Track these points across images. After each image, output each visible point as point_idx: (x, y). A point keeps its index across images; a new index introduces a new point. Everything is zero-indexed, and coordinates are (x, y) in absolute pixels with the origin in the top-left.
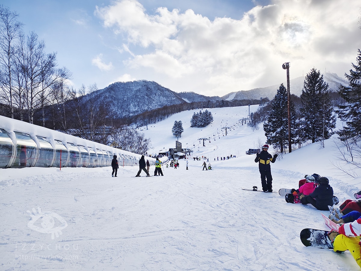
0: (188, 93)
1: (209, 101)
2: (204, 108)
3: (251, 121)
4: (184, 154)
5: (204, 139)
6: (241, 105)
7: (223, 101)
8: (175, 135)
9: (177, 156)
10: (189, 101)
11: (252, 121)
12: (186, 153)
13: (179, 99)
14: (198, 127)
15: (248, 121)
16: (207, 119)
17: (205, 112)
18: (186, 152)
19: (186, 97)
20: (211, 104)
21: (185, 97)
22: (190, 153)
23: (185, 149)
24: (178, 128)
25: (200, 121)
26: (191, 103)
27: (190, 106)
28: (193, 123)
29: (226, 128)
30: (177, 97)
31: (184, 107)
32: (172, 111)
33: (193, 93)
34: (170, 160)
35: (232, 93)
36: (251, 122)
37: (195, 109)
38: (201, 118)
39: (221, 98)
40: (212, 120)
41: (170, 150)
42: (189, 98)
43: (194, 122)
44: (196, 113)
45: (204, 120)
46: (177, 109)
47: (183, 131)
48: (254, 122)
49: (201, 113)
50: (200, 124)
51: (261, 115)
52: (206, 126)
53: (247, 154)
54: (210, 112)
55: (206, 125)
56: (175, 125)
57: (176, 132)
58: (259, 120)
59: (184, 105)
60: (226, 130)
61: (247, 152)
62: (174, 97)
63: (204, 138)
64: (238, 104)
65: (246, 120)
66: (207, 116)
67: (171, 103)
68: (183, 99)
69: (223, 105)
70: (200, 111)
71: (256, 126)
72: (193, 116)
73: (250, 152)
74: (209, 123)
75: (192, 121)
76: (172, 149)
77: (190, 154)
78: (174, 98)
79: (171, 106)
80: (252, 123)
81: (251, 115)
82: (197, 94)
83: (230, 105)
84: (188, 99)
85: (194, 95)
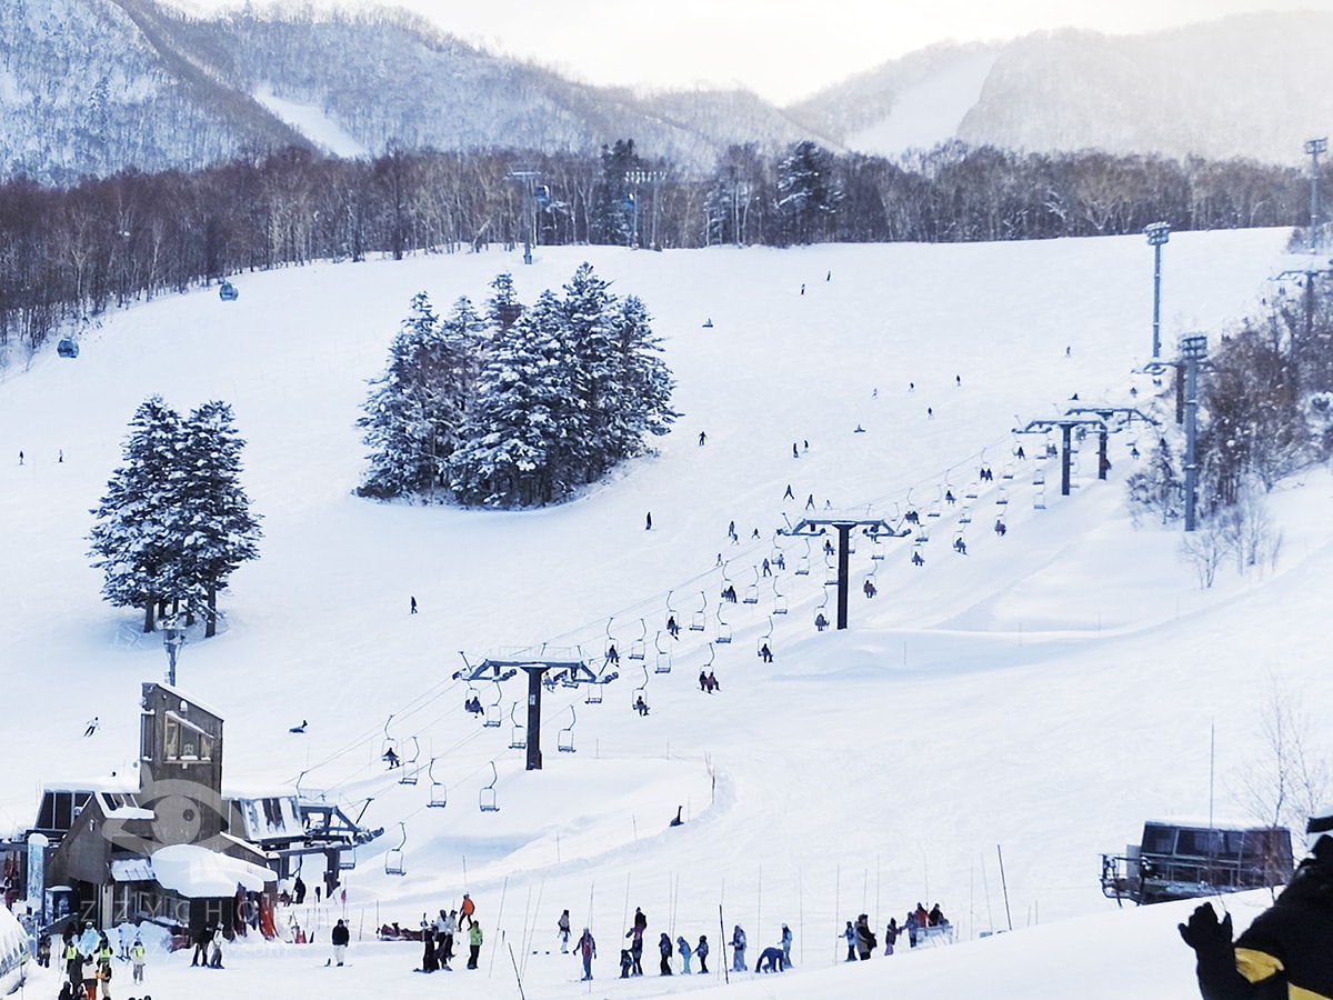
0: (338, 22)
1: (624, 155)
2: (549, 240)
3: (1179, 442)
4: (256, 878)
5: (536, 675)
6: (1047, 227)
7: (810, 162)
8: (135, 598)
9: (149, 898)
10: (355, 133)
11: (1198, 448)
12: (278, 854)
13: (206, 93)
14: (466, 499)
15: (1134, 447)
16: (594, 389)
17: (562, 297)
18: (282, 844)
19: (310, 82)
20: (645, 192)
21: (286, 80)
22: (333, 857)
23: (272, 810)
24: (185, 495)
25: (488, 414)
26: (382, 166)
27: (367, 209)
28: (401, 440)
29: (844, 530)
30: (184, 71)
31: (284, 214)
32: (101, 258)
33: (408, 33)
34: (44, 960)
35: (940, 59)
36: (1176, 465)
37: (426, 242)
38: (509, 375)
39: (792, 115)
40: (656, 417)
41: (58, 811)
42: (349, 98)
43: (418, 428)
44: (445, 312)
45: (554, 405)
46: (172, 230)
47: (246, 552)
48: (1215, 455)
49: (507, 312)
50: (488, 451)
51: (1307, 370)
52: (566, 496)
53: (1120, 888)
54: (632, 308)
55: (570, 480)
56: (136, 452)
57: (151, 559)
58: (1287, 438)
59: (283, 188)
60: (844, 553)
61: (1123, 871)
62: (133, 71)
63: (535, 657)
64: (1011, 207)
65: (1111, 424)
66: (590, 351)
67: (99, 142)
68: (263, 96)
69: (810, 209)
70: (505, 281)
71: (1238, 519)
72: (400, 351)
73: (1155, 870)
74: (618, 451)
75: (388, 415)
76: (82, 798)
77: (332, 880)
78: (144, 88)
79: (94, 196)
80: (1193, 475)
81: (1180, 368)
82: (465, 50)
83: (903, 218)
84: (332, 101)
85: (423, 52)
